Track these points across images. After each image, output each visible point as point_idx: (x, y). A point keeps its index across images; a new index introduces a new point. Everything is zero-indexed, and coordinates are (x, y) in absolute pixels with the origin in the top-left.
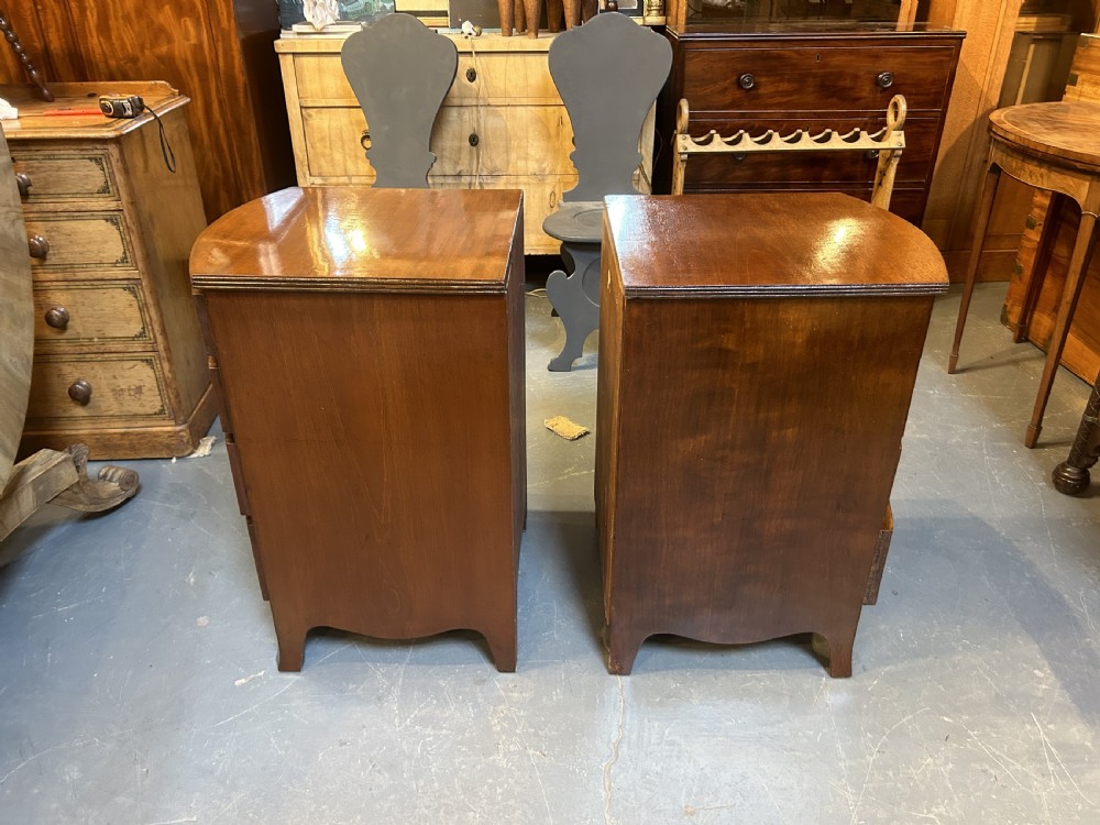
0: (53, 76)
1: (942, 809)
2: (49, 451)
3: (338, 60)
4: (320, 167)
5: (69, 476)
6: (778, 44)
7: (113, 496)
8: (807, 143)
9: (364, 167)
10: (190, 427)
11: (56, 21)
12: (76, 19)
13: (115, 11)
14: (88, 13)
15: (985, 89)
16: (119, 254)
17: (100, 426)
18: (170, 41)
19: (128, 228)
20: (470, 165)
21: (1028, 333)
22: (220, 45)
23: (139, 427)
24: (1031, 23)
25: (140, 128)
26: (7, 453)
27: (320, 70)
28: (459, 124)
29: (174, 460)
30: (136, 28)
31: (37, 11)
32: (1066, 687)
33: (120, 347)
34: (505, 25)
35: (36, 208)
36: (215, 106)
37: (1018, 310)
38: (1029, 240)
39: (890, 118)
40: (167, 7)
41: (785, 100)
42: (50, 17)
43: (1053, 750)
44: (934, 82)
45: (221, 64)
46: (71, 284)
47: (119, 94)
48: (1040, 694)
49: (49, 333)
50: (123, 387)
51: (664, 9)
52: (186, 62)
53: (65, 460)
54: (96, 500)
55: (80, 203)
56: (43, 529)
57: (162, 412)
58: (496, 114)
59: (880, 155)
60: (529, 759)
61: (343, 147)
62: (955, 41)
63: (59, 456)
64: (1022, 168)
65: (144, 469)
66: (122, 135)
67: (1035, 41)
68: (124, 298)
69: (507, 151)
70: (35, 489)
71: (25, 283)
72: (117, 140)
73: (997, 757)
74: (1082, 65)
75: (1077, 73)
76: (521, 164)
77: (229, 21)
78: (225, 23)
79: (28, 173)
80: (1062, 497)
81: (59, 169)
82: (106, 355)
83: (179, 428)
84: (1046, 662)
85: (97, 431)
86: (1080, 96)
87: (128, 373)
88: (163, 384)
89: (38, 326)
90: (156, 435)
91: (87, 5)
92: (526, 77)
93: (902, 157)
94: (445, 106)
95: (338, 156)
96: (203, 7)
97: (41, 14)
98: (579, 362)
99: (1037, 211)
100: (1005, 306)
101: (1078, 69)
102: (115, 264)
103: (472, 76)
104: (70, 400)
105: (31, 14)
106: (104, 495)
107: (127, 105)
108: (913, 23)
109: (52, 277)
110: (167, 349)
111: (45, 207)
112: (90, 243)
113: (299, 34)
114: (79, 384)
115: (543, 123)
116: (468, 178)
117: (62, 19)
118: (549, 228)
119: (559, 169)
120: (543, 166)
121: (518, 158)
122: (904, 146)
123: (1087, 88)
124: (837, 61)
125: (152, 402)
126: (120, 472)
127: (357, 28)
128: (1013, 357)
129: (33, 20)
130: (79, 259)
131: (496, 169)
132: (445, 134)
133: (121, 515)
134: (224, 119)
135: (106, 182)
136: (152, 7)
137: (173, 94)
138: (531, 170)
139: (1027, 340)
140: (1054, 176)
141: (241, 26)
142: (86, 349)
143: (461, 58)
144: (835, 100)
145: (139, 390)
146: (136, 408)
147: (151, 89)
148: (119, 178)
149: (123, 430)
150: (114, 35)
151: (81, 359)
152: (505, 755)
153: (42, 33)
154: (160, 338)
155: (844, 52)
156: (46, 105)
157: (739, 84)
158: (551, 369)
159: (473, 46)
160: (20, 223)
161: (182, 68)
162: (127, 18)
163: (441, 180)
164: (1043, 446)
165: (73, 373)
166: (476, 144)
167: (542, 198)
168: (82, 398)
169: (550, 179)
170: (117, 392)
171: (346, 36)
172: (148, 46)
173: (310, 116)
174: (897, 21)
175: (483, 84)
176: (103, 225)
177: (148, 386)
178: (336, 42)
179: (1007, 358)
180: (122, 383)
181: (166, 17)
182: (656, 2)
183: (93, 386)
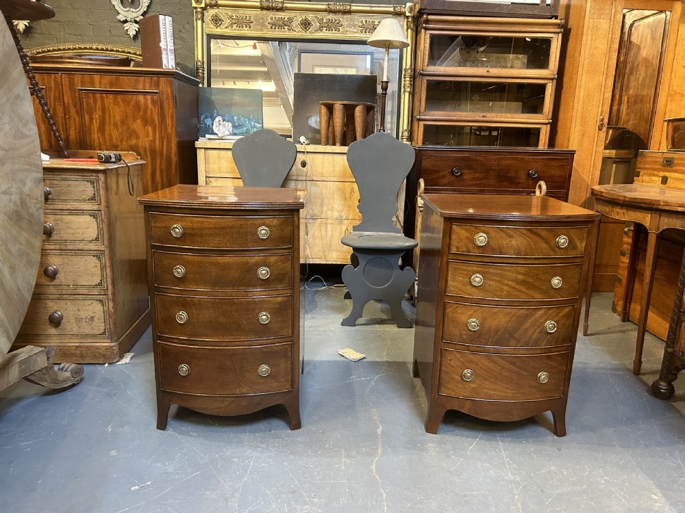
0: (68, 146)
2: (32, 347)
3: (230, 153)
5: (42, 362)
6: (473, 153)
7: (65, 381)
10: (119, 344)
11: (75, 124)
12: (87, 124)
13: (110, 121)
14: (94, 121)
15: (590, 183)
16: (95, 236)
17: (64, 341)
18: (138, 137)
19: (102, 219)
21: (629, 317)
22: (165, 141)
23: (88, 343)
24: (613, 153)
25: (117, 168)
26: (9, 338)
27: (219, 157)
29: (106, 365)
30: (120, 130)
31: (66, 118)
32: (673, 505)
33: (85, 292)
34: (323, 139)
35: (51, 207)
36: (158, 173)
37: (621, 303)
38: (623, 262)
39: (537, 193)
40: (139, 121)
41: (478, 182)
42: (72, 122)
44: (560, 176)
45: (165, 151)
46: (63, 251)
49: (44, 281)
50: (83, 316)
51: (410, 139)
52: (145, 149)
53: (41, 351)
54: (55, 381)
55: (77, 205)
57: (104, 333)
58: (316, 185)
62: (570, 155)
63: (37, 350)
64: (613, 211)
65: (87, 369)
66: (107, 169)
67: (615, 162)
68: (92, 262)
69: (322, 205)
70: (20, 367)
72: (104, 172)
74: (642, 166)
75: (639, 170)
77: (172, 129)
78: (169, 130)
79: (50, 187)
80: (658, 401)
81: (69, 185)
82: (76, 296)
83: (112, 344)
84: (658, 491)
85: (62, 344)
86: (642, 182)
87: (87, 308)
88: (107, 316)
89: (39, 276)
90: (97, 348)
91: (94, 117)
92: (334, 166)
94: (287, 178)
96: (159, 121)
97: (67, 120)
98: (360, 321)
99: (625, 246)
100: (614, 302)
101: (640, 168)
102: (91, 241)
103: (304, 164)
104: (48, 323)
105: (62, 120)
106: (60, 378)
107: (113, 156)
109: (52, 247)
110: (113, 294)
111: (56, 207)
112: (78, 228)
113: (209, 139)
114: (56, 313)
115: (343, 191)
117: (79, 123)
118: (344, 241)
119: (351, 216)
120: (342, 214)
121: (328, 210)
123: (646, 178)
124: (505, 163)
125: (99, 326)
126: (72, 367)
127: (239, 138)
128: (622, 329)
129: (62, 123)
130: (72, 238)
131: (313, 216)
133: (68, 393)
134: (162, 180)
135: (94, 194)
136: (130, 120)
137: (138, 158)
138: (335, 217)
139: (629, 321)
140: (630, 213)
141: (178, 135)
142: (64, 292)
143: (298, 155)
144: (506, 183)
145: (92, 318)
146: (88, 330)
147: (126, 154)
148: (102, 192)
149: (77, 344)
150: (107, 133)
151: (61, 297)
153: (67, 130)
154: (110, 287)
155: (509, 159)
156: (65, 159)
157: (452, 173)
158: (343, 324)
159: (305, 149)
160: (41, 211)
161: (142, 151)
162: (116, 125)
164: (644, 374)
165: (54, 307)
167: (340, 233)
168: (56, 322)
169: (345, 222)
170: (79, 320)
171: (234, 141)
172: (125, 139)
173: (211, 182)
175: (309, 168)
176: (88, 219)
177: (98, 316)
178: (229, 144)
179: (618, 329)
180: (83, 314)
181: (137, 125)
182: (406, 134)
183: (65, 315)
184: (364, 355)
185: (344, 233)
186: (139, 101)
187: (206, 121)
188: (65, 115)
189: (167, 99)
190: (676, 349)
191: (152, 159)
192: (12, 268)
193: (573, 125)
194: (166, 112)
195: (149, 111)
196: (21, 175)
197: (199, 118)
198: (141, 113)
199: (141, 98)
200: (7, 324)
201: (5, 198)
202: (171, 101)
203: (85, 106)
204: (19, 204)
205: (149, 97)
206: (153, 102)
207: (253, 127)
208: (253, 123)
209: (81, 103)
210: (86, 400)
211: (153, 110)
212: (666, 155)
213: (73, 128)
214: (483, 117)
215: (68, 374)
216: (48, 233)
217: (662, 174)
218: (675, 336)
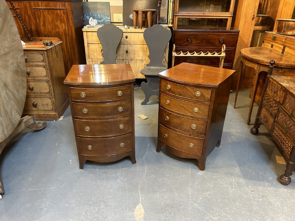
0: (32, 36)
1: (209, 193)
2: (28, 116)
3: (96, 33)
4: (91, 57)
5: (32, 121)
7: (41, 127)
8: (203, 55)
9: (101, 57)
10: (58, 113)
11: (34, 23)
12: (38, 23)
13: (47, 21)
14: (41, 22)
15: (247, 43)
16: (45, 75)
17: (39, 112)
18: (59, 28)
19: (47, 68)
20: (126, 57)
22: (70, 30)
23: (47, 113)
25: (51, 48)
26: (20, 115)
27: (92, 35)
28: (123, 48)
29: (54, 121)
30: (51, 25)
32: (242, 172)
33: (44, 95)
34: (135, 26)
35: (28, 64)
36: (68, 42)
39: (222, 49)
40: (58, 21)
41: (198, 45)
42: (32, 22)
43: (235, 183)
44: (233, 41)
45: (70, 34)
46: (35, 80)
47: (47, 40)
48: (235, 173)
49: (29, 91)
51: (173, 23)
52: (62, 33)
53: (31, 118)
54: (37, 127)
55: (38, 63)
56: (26, 133)
57: (52, 109)
58: (132, 46)
59: (220, 58)
60: (124, 180)
61: (97, 53)
62: (237, 33)
63: (30, 117)
65: (48, 122)
66: (47, 49)
68: (46, 84)
69: (135, 54)
70: (25, 123)
71: (25, 80)
72: (46, 50)
73: (223, 184)
75: (264, 40)
76: (138, 57)
77: (72, 24)
78: (71, 25)
79: (27, 57)
80: (252, 135)
81: (34, 56)
82: (41, 96)
83: (56, 113)
84: (238, 167)
87: (45, 101)
88: (53, 103)
89: (27, 90)
90: (51, 115)
91: (41, 20)
92: (139, 38)
93: (225, 58)
94: (120, 44)
95: (95, 54)
96: (66, 21)
97: (30, 21)
98: (148, 103)
100: (250, 94)
102: (44, 77)
103: (127, 37)
104: (32, 106)
106: (39, 127)
107: (49, 43)
108: (230, 28)
109: (31, 79)
110: (54, 96)
111: (30, 64)
113: (88, 27)
114: (35, 103)
115: (143, 48)
116: (125, 60)
117: (35, 23)
118: (142, 72)
119: (146, 59)
120: (143, 58)
122: (225, 56)
123: (266, 44)
124: (210, 36)
125: (50, 107)
126: (43, 122)
127: (101, 26)
129: (28, 22)
130: (37, 75)
131: (132, 59)
132: (120, 50)
133: (42, 131)
134: (70, 46)
135: (44, 59)
136: (55, 21)
137: (59, 40)
138: (140, 59)
141: (75, 25)
142: (37, 95)
143: (124, 33)
144: (210, 45)
145: (48, 104)
146: (47, 109)
147: (54, 39)
148: (46, 58)
149: (44, 113)
150: (46, 27)
151: (36, 97)
152: (119, 180)
153: (31, 26)
154: (53, 93)
155: (212, 34)
156: (31, 42)
157: (188, 41)
158: (142, 104)
159: (127, 31)
160: (25, 67)
161: (61, 34)
162: (49, 23)
163: (119, 61)
164: (251, 124)
165: (33, 100)
166: (127, 53)
167: (142, 66)
168: (35, 106)
169: (144, 61)
170: (43, 105)
171: (98, 28)
172: (54, 29)
173: (90, 45)
174: (226, 27)
175: (129, 39)
176: (42, 68)
177: (50, 104)
178: (96, 29)
179: (249, 106)
180: (44, 103)
181: (58, 23)
182: (171, 21)
183: (38, 103)
184: (147, 117)
185: (144, 66)
186: (58, 13)
187: (87, 17)
188: (29, 19)
189: (69, 11)
190: (259, 117)
191: (65, 37)
192: (18, 91)
193: (241, 18)
194: (69, 17)
195: (62, 17)
196: (16, 56)
197: (84, 16)
198: (59, 18)
199: (59, 11)
200: (18, 110)
201: (12, 66)
202: (71, 13)
203: (37, 15)
204: (17, 67)
205: (62, 11)
206: (63, 13)
207: (107, 19)
208: (106, 17)
209: (35, 14)
210: (48, 134)
211: (64, 16)
212: (274, 35)
213: (33, 25)
214: (204, 14)
215: (41, 125)
216: (28, 74)
217: (272, 43)
218: (260, 112)
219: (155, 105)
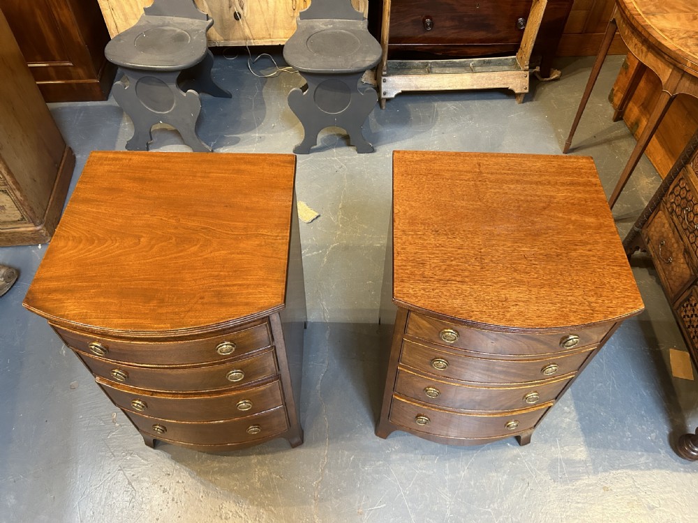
10: (45, 226)
23: (9, 229)
29: (40, 247)
32: (580, 420)
37: (620, 96)
43: (563, 464)
48: (564, 426)
57: (23, 219)
60: (272, 481)
73: (532, 470)
83: (38, 228)
84: (572, 402)
88: (19, 204)
98: (315, 146)
100: (613, 90)
110: (16, 183)
125: (14, 214)
128: (609, 136)
139: (622, 120)
140: (650, 56)
146: (4, 218)
152: (259, 480)
154: (8, 178)
177: (8, 205)
179: (605, 136)
184: (317, 214)
185: (291, 5)
190: (644, 231)
218: (648, 218)
219: (334, 150)
